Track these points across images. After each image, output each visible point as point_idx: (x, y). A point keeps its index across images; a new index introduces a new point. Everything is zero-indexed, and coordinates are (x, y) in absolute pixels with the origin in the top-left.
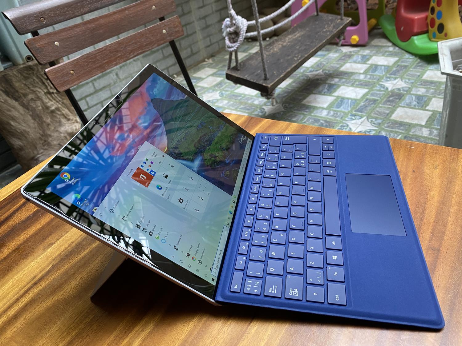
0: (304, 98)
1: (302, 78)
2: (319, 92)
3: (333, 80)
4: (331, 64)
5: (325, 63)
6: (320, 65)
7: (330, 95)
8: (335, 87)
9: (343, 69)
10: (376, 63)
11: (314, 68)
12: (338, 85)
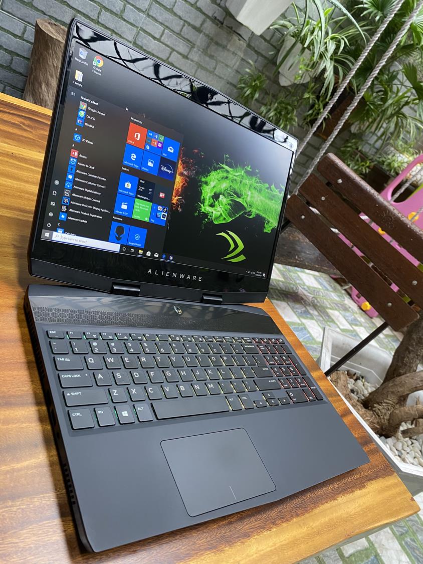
0: (277, 300)
1: (292, 286)
2: (293, 307)
3: (313, 311)
4: (325, 299)
5: (321, 294)
6: (316, 292)
7: (298, 317)
8: (309, 316)
9: (330, 311)
10: (359, 333)
11: (309, 289)
12: (314, 318)
